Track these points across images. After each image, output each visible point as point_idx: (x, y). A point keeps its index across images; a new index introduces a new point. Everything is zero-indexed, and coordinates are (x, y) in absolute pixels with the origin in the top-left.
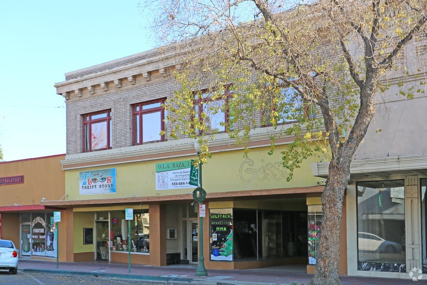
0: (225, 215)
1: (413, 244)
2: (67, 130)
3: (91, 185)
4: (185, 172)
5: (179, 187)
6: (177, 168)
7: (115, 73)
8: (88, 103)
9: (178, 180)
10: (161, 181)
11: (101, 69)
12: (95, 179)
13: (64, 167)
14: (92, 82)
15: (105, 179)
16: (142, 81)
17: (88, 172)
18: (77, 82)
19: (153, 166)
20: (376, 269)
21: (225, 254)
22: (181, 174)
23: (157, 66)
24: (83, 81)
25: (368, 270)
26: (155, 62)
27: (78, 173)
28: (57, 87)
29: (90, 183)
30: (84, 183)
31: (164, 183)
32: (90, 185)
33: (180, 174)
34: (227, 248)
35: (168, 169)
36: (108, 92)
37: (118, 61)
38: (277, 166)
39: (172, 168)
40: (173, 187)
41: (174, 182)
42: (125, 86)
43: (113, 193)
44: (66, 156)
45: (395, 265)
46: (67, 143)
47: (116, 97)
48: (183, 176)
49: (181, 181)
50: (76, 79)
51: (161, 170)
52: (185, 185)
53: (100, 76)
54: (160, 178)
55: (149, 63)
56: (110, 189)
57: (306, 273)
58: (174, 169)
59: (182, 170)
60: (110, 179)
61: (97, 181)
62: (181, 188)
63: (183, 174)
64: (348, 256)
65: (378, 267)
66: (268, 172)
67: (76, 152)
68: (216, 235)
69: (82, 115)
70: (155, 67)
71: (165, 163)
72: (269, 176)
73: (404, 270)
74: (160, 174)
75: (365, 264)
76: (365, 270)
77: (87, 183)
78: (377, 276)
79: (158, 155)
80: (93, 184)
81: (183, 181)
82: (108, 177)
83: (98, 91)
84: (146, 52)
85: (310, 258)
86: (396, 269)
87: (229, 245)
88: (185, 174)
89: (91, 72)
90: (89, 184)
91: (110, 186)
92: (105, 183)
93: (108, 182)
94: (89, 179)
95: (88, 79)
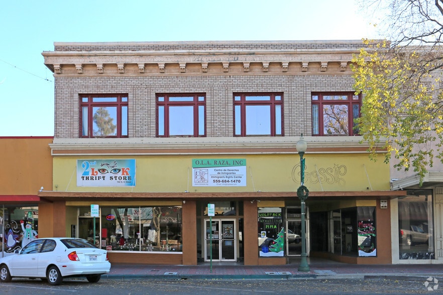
0: (275, 213)
1: (441, 238)
2: (56, 109)
3: (97, 176)
4: (230, 170)
5: (222, 184)
6: (220, 165)
7: (141, 56)
8: (91, 82)
9: (221, 177)
10: (198, 177)
11: (112, 48)
12: (104, 170)
13: (55, 151)
14: (105, 60)
15: (120, 170)
16: (173, 71)
17: (93, 161)
18: (82, 56)
19: (189, 161)
20: (413, 258)
21: (276, 250)
22: (225, 172)
23: (200, 59)
24: (90, 56)
25: (407, 258)
26: (197, 55)
27: (75, 161)
28: (46, 55)
29: (95, 174)
30: (86, 173)
31: (203, 180)
32: (94, 176)
33: (223, 172)
34: (277, 245)
35: (208, 166)
36: (125, 75)
37: (140, 44)
38: (329, 171)
39: (213, 165)
40: (215, 184)
41: (216, 179)
42: (149, 73)
43: (131, 187)
44: (55, 139)
45: (427, 254)
46: (56, 125)
47: (134, 82)
48: (228, 173)
49: (224, 179)
50: (80, 52)
51: (199, 166)
52: (230, 183)
53: (118, 56)
54: (198, 174)
55: (189, 55)
56: (127, 182)
57: (356, 263)
58: (216, 165)
59: (226, 168)
60: (127, 170)
61: (106, 172)
62: (225, 186)
63: (227, 172)
64: (392, 248)
65: (414, 256)
66: (320, 176)
67: (71, 136)
68: (265, 232)
69: (80, 94)
70: (197, 60)
71: (205, 159)
72: (322, 180)
73: (433, 258)
74: (198, 170)
75: (405, 254)
76: (405, 259)
77: (90, 173)
78: (414, 263)
79: (198, 150)
80: (99, 174)
81: (227, 179)
82: (123, 169)
83: (108, 72)
84: (179, 42)
85: (360, 251)
86: (427, 257)
87: (280, 241)
88: (229, 172)
89: (97, 49)
90: (93, 174)
91: (127, 178)
92: (120, 174)
93: (123, 174)
94: (93, 170)
95: (100, 56)
